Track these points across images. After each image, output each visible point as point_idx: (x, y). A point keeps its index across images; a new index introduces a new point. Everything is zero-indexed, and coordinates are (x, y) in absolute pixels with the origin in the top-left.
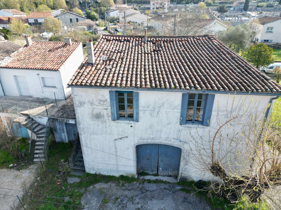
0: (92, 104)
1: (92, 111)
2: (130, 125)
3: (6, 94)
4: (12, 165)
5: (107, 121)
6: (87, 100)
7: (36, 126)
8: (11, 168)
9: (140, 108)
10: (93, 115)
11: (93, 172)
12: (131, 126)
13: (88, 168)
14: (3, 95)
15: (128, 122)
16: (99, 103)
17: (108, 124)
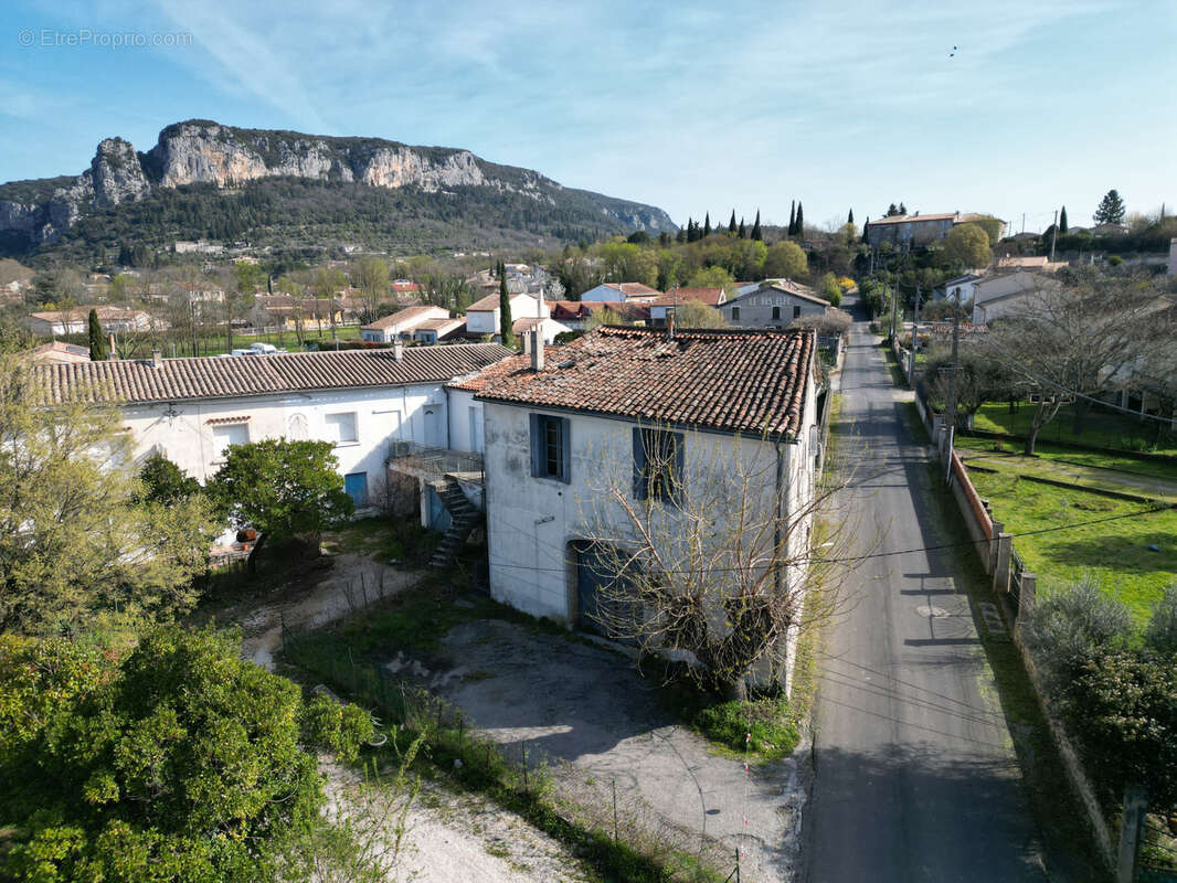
0: (507, 438)
1: (507, 454)
2: (558, 491)
3: (452, 446)
4: (394, 561)
5: (526, 477)
6: (500, 432)
7: (460, 505)
8: (393, 565)
9: (573, 455)
10: (507, 462)
11: (501, 599)
12: (560, 494)
13: (495, 588)
14: (446, 446)
15: (554, 482)
16: (517, 438)
17: (527, 483)
